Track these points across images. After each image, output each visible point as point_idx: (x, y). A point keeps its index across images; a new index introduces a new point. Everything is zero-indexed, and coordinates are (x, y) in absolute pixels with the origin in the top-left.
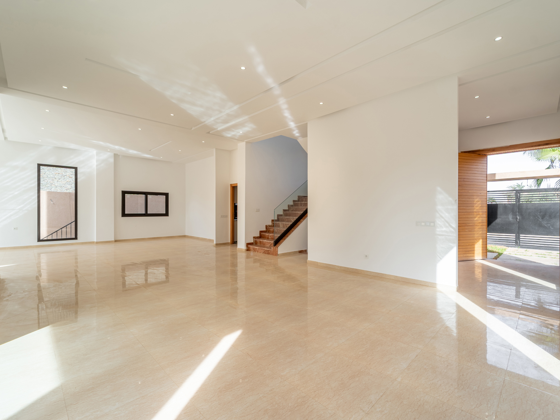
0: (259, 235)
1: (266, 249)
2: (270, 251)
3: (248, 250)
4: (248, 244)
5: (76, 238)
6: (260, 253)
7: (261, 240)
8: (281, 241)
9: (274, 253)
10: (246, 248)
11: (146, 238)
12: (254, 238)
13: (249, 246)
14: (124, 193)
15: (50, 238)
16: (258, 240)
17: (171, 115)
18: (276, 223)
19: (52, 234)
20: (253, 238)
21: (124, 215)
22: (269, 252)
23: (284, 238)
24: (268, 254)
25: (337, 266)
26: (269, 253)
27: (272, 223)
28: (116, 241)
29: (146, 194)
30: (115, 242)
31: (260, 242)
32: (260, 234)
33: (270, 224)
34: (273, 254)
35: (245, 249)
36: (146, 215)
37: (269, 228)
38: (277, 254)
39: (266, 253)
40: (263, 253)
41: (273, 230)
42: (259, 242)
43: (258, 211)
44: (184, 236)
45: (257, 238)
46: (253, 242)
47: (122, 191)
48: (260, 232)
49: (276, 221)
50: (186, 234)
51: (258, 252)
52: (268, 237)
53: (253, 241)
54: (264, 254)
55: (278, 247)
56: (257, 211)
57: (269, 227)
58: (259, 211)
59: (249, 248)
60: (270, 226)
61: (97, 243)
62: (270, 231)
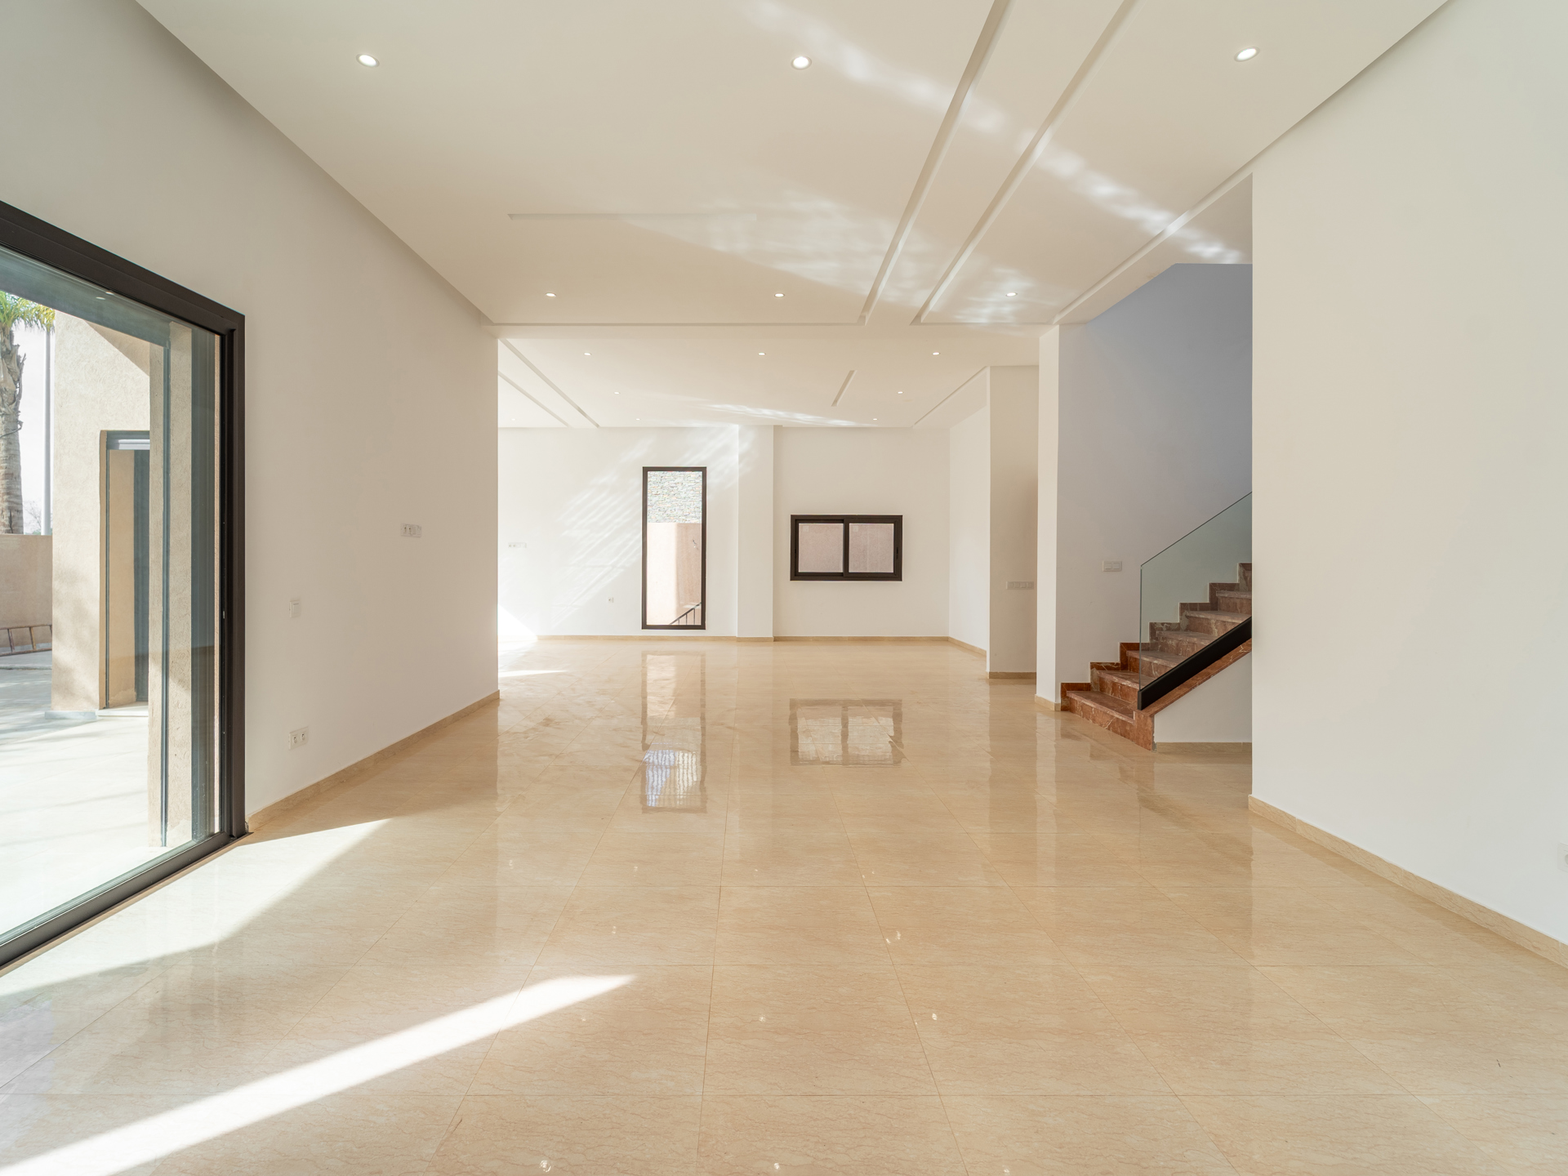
0: (1116, 659)
1: (1117, 715)
2: (1131, 725)
3: (1067, 707)
4: (1067, 689)
5: (702, 627)
6: (1101, 725)
7: (1116, 680)
8: (1176, 691)
9: (1142, 737)
10: (1060, 701)
11: (845, 637)
12: (1096, 666)
13: (1073, 696)
14: (796, 521)
15: (682, 622)
16: (1111, 678)
17: (777, 295)
18: (1199, 618)
19: (686, 614)
20: (1092, 667)
21: (796, 575)
22: (1128, 728)
23: (1189, 681)
24: (1125, 734)
25: (1390, 866)
26: (1126, 731)
27: (1181, 614)
28: (776, 639)
29: (846, 520)
30: (775, 641)
31: (1114, 684)
32: (1123, 654)
33: (1175, 618)
34: (1136, 740)
35: (1056, 705)
36: (846, 575)
37: (1165, 633)
38: (1149, 743)
39: (1116, 732)
40: (1109, 729)
41: (1177, 645)
42: (1110, 686)
43: (1115, 568)
44: (946, 640)
45: (1110, 668)
46: (1089, 681)
47: (792, 516)
48: (1121, 647)
49: (1202, 607)
50: (951, 635)
51: (1094, 720)
52: (1150, 668)
53: (1092, 679)
54: (1111, 732)
55: (1152, 716)
56: (1107, 570)
57: (1169, 629)
58: (1119, 570)
59: (1071, 703)
60: (1170, 627)
61: (739, 640)
62: (1167, 645)
